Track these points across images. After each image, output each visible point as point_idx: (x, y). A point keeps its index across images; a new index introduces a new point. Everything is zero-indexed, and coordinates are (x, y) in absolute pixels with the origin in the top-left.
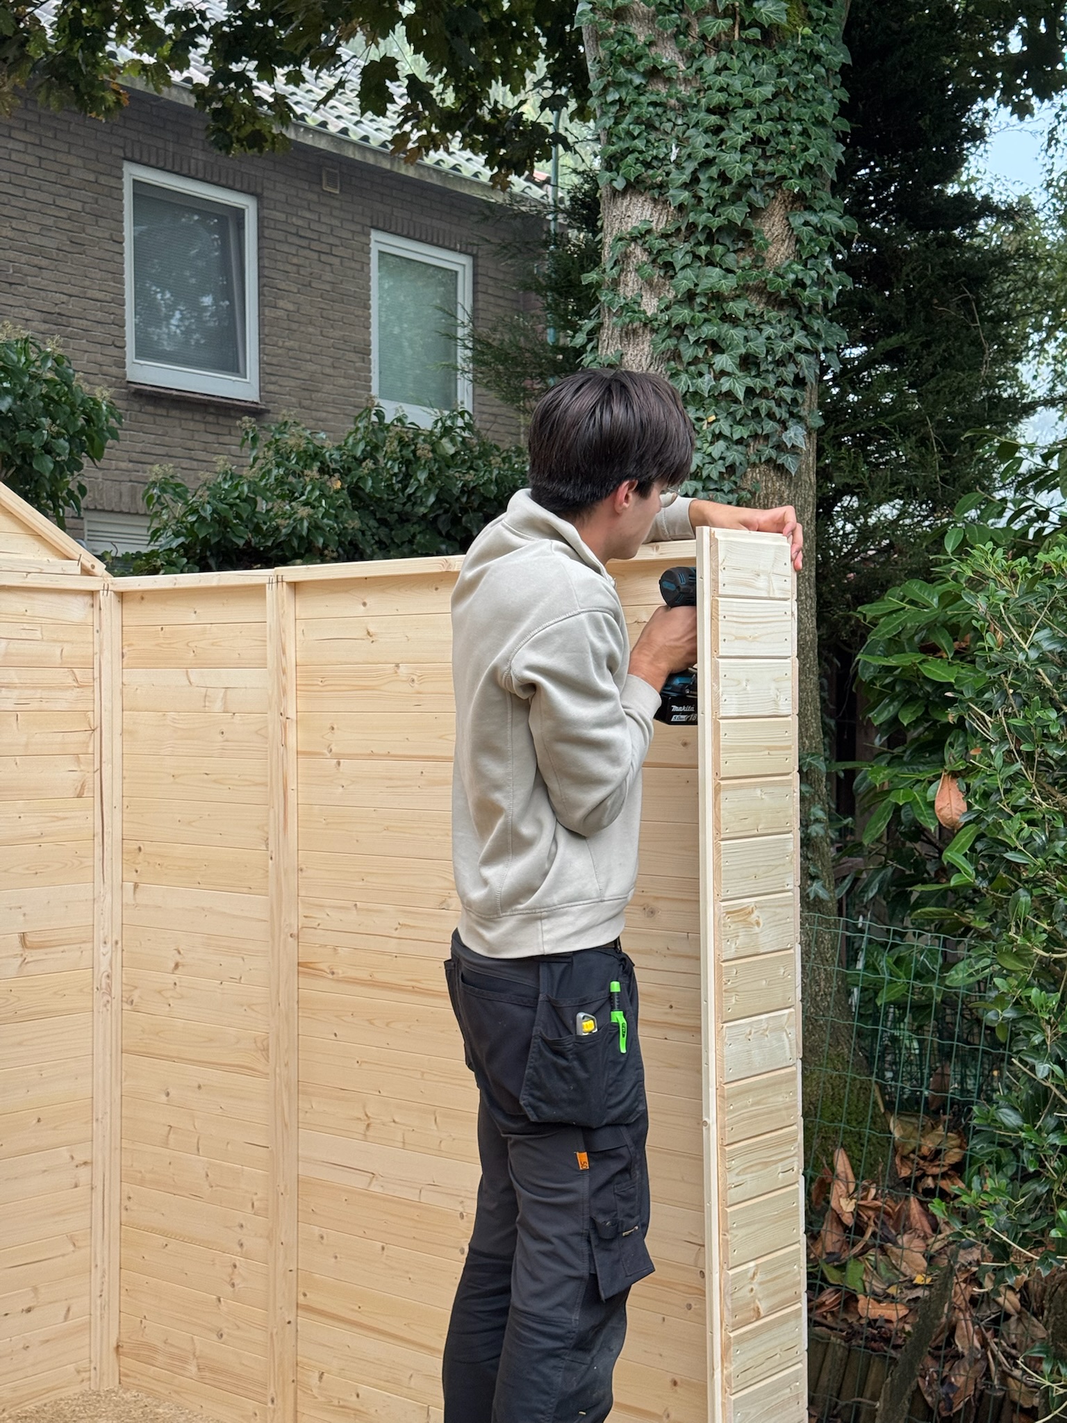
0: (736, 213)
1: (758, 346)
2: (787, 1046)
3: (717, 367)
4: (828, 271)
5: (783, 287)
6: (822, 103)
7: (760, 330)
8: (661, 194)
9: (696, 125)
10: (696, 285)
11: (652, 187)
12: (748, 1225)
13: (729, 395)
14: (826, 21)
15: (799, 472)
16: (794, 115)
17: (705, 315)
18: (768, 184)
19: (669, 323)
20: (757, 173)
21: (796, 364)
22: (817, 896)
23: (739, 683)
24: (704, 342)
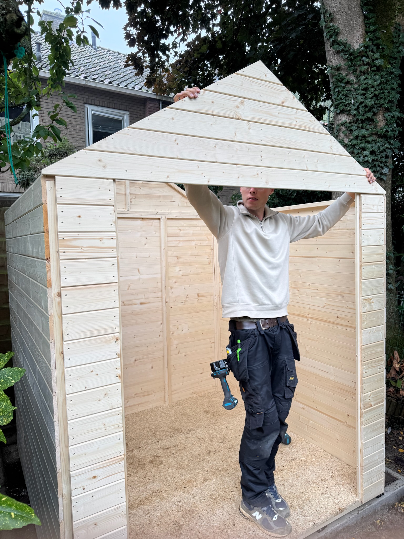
0: (369, 115)
1: (375, 148)
2: (381, 335)
3: (364, 155)
4: (395, 127)
5: (382, 132)
6: (393, 84)
7: (376, 144)
8: (349, 113)
9: (359, 94)
10: (358, 134)
11: (347, 111)
12: (368, 383)
13: (367, 161)
14: (395, 63)
15: (387, 180)
16: (385, 88)
17: (361, 142)
18: (378, 107)
19: (351, 145)
20: (375, 104)
21: (386, 152)
22: (391, 288)
23: (368, 236)
24: (361, 149)
